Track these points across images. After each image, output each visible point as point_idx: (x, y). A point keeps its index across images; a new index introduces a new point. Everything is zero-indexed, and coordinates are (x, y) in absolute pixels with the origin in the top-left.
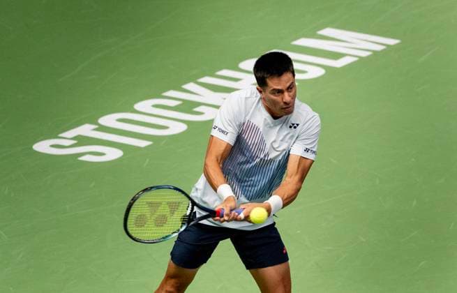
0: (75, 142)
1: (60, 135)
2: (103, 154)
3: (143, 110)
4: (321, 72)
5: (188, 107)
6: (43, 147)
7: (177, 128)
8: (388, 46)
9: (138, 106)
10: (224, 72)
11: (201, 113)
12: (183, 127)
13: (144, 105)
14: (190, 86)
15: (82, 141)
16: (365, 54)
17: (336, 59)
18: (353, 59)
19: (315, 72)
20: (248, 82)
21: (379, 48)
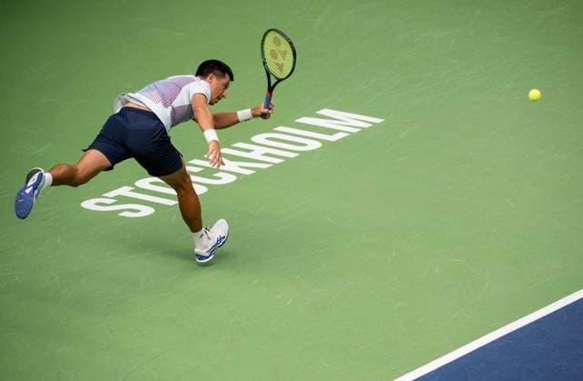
0: (115, 201)
1: (105, 195)
2: (138, 211)
4: (319, 145)
8: (374, 124)
10: (240, 145)
11: (220, 178)
12: (204, 190)
15: (121, 199)
16: (355, 130)
17: (331, 135)
18: (345, 135)
19: (313, 145)
20: (257, 153)
21: (368, 125)
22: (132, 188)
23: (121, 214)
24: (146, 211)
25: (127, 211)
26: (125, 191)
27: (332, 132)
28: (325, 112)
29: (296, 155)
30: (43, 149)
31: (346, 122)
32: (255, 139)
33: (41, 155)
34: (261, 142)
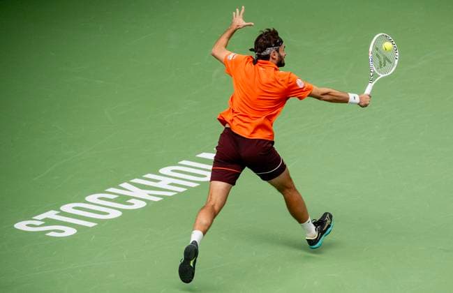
0: (43, 223)
1: (34, 218)
2: (63, 232)
3: (91, 201)
5: (123, 199)
6: (21, 226)
7: (115, 214)
9: (88, 198)
10: (149, 176)
11: (132, 204)
12: (119, 214)
13: (92, 198)
14: (125, 185)
15: (48, 222)
20: (165, 182)
22: (58, 212)
23: (47, 234)
24: (70, 232)
25: (54, 232)
26: (52, 214)
29: (197, 185)
32: (162, 171)
34: (167, 174)
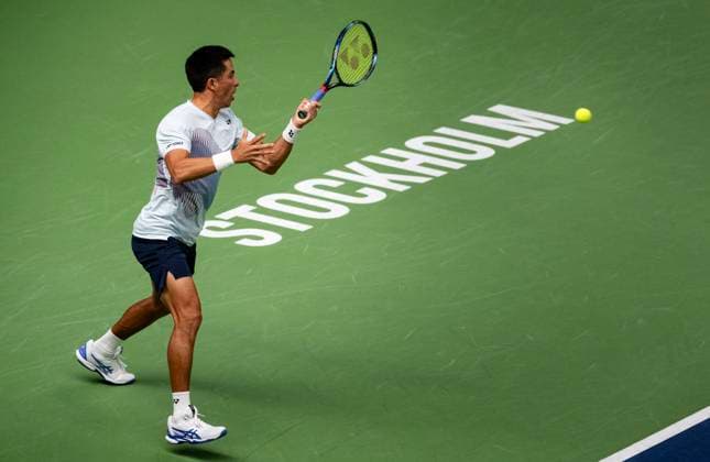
0: (232, 224)
1: (217, 216)
2: (261, 238)
3: (304, 191)
4: (491, 152)
7: (339, 211)
8: (561, 125)
9: (299, 186)
10: (390, 151)
11: (364, 196)
12: (345, 210)
13: (305, 186)
14: (354, 165)
15: (239, 223)
16: (537, 134)
17: (507, 139)
18: (525, 139)
19: (484, 153)
20: (413, 162)
21: (553, 127)
22: (254, 208)
23: (238, 242)
24: (272, 238)
25: (248, 239)
26: (244, 211)
27: (508, 135)
28: (499, 108)
29: (462, 165)
30: (140, 154)
31: (526, 123)
32: (410, 143)
33: (138, 161)
34: (417, 148)
